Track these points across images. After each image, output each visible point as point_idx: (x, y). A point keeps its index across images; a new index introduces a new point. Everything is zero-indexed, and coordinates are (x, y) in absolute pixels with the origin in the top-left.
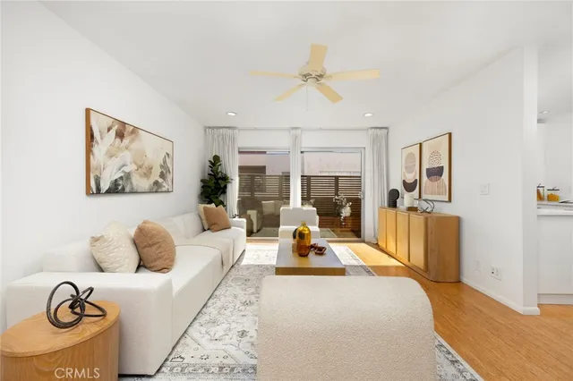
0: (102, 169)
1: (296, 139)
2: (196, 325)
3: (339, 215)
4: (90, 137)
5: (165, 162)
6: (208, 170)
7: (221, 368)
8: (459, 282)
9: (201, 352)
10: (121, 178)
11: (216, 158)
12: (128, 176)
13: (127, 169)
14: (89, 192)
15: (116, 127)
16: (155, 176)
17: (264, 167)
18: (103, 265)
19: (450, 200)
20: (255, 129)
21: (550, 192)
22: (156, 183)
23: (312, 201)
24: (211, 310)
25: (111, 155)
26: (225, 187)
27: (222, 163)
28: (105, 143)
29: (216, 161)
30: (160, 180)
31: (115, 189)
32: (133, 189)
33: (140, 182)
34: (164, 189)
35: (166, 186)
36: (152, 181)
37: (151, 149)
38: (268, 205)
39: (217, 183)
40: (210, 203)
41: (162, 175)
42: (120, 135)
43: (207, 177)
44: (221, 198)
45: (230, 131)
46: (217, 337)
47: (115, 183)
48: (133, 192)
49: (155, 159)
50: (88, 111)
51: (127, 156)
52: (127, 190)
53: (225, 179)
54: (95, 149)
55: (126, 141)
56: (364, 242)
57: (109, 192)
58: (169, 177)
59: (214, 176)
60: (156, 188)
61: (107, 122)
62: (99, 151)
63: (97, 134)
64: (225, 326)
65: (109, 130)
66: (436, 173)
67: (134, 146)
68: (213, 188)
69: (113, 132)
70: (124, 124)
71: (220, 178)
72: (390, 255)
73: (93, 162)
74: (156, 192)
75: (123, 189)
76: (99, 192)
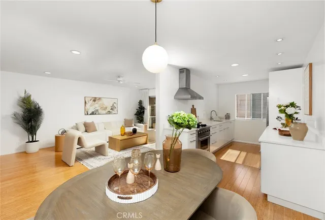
0: (89, 109)
4: (85, 103)
5: (113, 105)
10: (95, 111)
12: (97, 110)
14: (85, 115)
15: (93, 99)
16: (109, 109)
22: (109, 111)
25: (91, 106)
26: (144, 112)
27: (143, 103)
28: (89, 103)
30: (111, 111)
31: (93, 114)
33: (102, 112)
34: (113, 113)
36: (107, 111)
37: (106, 102)
41: (112, 109)
42: (94, 101)
45: (146, 90)
47: (93, 112)
48: (99, 114)
49: (108, 105)
50: (85, 97)
51: (97, 106)
52: (97, 113)
54: (87, 105)
55: (96, 102)
57: (90, 114)
58: (116, 109)
61: (90, 98)
63: (87, 102)
67: (99, 103)
68: (140, 112)
69: (92, 101)
70: (95, 98)
73: (86, 108)
74: (109, 114)
75: (95, 114)
76: (88, 114)
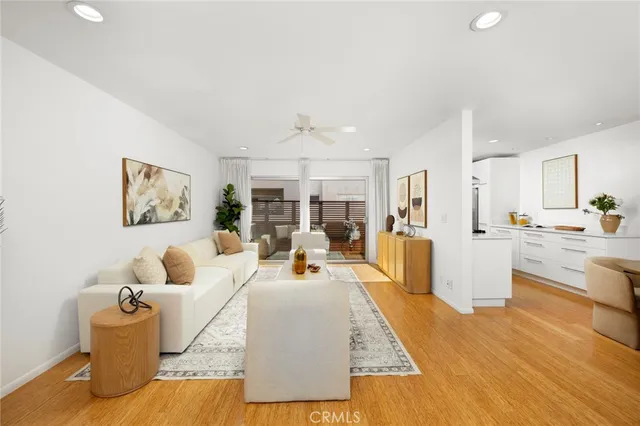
0: (134, 205)
1: (304, 169)
2: (212, 326)
3: (348, 238)
4: (126, 180)
5: (183, 194)
6: (223, 198)
7: (229, 350)
8: (430, 293)
9: (215, 341)
10: (149, 211)
11: (230, 187)
12: (154, 209)
13: (153, 204)
14: (125, 224)
15: (144, 170)
16: (176, 207)
17: (282, 190)
18: (141, 280)
19: (426, 227)
20: (267, 159)
21: (521, 218)
22: (176, 213)
23: (323, 225)
24: (224, 316)
25: (141, 194)
26: (239, 213)
27: (236, 191)
28: (137, 183)
29: (229, 190)
30: (180, 210)
31: (144, 221)
32: (157, 219)
33: (163, 213)
34: (183, 218)
35: (184, 215)
36: (172, 212)
37: (172, 184)
38: (281, 230)
39: (231, 211)
40: (224, 228)
41: (181, 206)
42: (148, 176)
43: (222, 205)
44: (235, 224)
45: (243, 162)
46: (228, 332)
47: (144, 216)
48: (157, 222)
49: (175, 193)
50: (124, 160)
51: (152, 193)
52: (153, 221)
53: (238, 206)
54: (130, 191)
55: (152, 180)
56: (367, 263)
57: (140, 223)
58: (187, 207)
59: (229, 203)
60: (176, 217)
61: (137, 167)
62: (133, 191)
64: (234, 326)
65: (139, 173)
66: (417, 202)
67: (159, 183)
68: (227, 215)
69: (142, 174)
70: (150, 166)
71: (234, 206)
72: (384, 274)
73: (128, 201)
74: (176, 221)
75: (150, 220)
76: (132, 223)
